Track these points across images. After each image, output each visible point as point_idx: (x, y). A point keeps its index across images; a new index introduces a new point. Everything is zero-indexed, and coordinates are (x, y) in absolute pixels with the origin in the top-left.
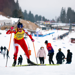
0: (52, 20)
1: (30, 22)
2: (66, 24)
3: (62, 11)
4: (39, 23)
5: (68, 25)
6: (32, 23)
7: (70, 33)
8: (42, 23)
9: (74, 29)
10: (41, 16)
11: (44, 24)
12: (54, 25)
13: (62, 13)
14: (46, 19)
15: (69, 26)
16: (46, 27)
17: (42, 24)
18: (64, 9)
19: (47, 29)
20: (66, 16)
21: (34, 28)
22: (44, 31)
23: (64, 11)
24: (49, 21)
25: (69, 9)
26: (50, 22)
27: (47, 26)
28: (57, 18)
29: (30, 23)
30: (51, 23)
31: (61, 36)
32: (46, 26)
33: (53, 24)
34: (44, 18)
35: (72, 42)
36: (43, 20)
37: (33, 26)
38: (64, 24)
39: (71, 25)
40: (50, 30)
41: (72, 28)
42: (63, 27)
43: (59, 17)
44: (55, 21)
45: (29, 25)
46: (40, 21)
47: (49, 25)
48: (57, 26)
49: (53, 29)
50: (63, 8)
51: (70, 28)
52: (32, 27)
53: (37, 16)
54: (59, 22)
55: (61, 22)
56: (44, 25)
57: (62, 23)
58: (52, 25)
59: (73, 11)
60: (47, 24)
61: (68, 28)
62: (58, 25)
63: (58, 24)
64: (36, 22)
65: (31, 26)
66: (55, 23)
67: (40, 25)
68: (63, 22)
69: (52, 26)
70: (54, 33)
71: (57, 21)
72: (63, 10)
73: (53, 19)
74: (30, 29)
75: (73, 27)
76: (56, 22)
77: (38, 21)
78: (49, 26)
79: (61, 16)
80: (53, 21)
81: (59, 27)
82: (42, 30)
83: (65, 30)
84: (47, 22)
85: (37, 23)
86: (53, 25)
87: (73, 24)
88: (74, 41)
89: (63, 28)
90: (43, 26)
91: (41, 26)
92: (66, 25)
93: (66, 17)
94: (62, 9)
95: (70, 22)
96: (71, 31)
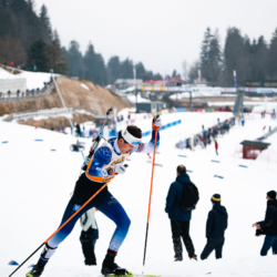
1: (91, 85)
2: (223, 90)
3: (206, 42)
4: (123, 88)
5: (229, 93)
6: (100, 88)
7: (236, 122)
9: (252, 107)
10: (131, 62)
11: (141, 91)
12: (181, 92)
13: (208, 49)
14: (151, 73)
15: (235, 95)
16: (148, 101)
17: (136, 92)
18: (212, 33)
19: (154, 110)
20: (222, 58)
22: (142, 115)
23: (214, 43)
24: (159, 78)
26: (164, 83)
27: (153, 98)
28: (188, 69)
29: (92, 90)
30: (167, 85)
32: (150, 97)
33: (176, 89)
34: (140, 68)
35: (245, 157)
36: (138, 77)
37: (103, 101)
38: (217, 91)
39: (240, 93)
40: (167, 111)
41: (246, 104)
42: (212, 98)
43: (197, 64)
44: (183, 78)
45: (89, 98)
46: (129, 81)
48: (191, 98)
49: (174, 108)
50: (208, 29)
52: (100, 103)
53: (115, 60)
54: (195, 81)
55: (205, 81)
56: (143, 96)
57: (209, 85)
58: (172, 93)
59: (248, 41)
61: (231, 104)
62: (194, 95)
63: (191, 89)
64: (112, 84)
65: (97, 100)
66: (184, 87)
67: (128, 93)
68: (212, 80)
69: (173, 97)
70: (179, 122)
71: (188, 78)
72: (211, 38)
73: (175, 72)
74: (91, 111)
75: (247, 98)
76: (185, 83)
77: (119, 81)
78: (160, 97)
79: (202, 58)
80: (176, 80)
81: (198, 100)
82: (137, 112)
83: (220, 109)
84: (152, 85)
85: (117, 86)
86: (177, 92)
87: (247, 89)
88: (252, 152)
89: (210, 104)
90: (140, 100)
91: (132, 98)
92: (223, 93)
93: (220, 63)
94: (208, 35)
95: (238, 82)
96: (241, 114)
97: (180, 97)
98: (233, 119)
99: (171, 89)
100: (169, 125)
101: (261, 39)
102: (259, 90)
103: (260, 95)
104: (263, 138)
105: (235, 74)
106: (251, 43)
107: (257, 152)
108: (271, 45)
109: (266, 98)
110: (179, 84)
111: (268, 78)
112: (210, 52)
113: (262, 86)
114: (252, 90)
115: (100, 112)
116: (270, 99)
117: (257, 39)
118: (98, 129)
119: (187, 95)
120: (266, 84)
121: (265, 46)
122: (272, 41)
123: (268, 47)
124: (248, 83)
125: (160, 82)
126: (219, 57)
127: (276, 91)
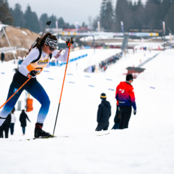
0: (81, 25)
1: (29, 32)
2: (115, 34)
3: (104, 3)
5: (119, 37)
7: (123, 55)
8: (58, 32)
9: (134, 46)
10: (55, 17)
11: (61, 35)
12: (87, 36)
13: (105, 8)
14: (68, 24)
15: (123, 38)
17: (58, 36)
20: (114, 14)
23: (109, 5)
24: (73, 27)
26: (76, 30)
28: (92, 21)
29: (29, 35)
30: (78, 32)
31: (102, 62)
33: (84, 34)
34: (61, 21)
36: (59, 27)
38: (110, 35)
39: (126, 36)
40: (78, 48)
41: (130, 44)
42: (107, 40)
43: (98, 18)
44: (89, 28)
45: (27, 40)
46: (54, 30)
48: (94, 40)
49: (83, 46)
51: (125, 42)
53: (44, 16)
54: (97, 29)
55: (103, 29)
56: (63, 39)
57: (105, 31)
58: (81, 37)
59: (131, 3)
60: (68, 36)
61: (120, 44)
62: (96, 38)
63: (94, 33)
66: (89, 33)
68: (107, 28)
69: (82, 39)
70: (86, 55)
71: (92, 28)
72: (107, 1)
73: (84, 24)
75: (131, 40)
76: (90, 30)
77: (48, 30)
79: (102, 14)
80: (84, 28)
81: (99, 42)
83: (112, 47)
84: (69, 32)
86: (84, 36)
87: (130, 34)
89: (107, 44)
92: (114, 37)
93: (113, 18)
95: (124, 29)
96: (126, 50)
97: (87, 39)
98: (121, 53)
99: (81, 34)
100: (79, 58)
101: (139, 2)
102: (138, 34)
103: (139, 38)
104: (142, 65)
105: (122, 23)
106: (133, 4)
107: (137, 74)
108: (146, 6)
109: (143, 40)
110: (86, 31)
111: (144, 26)
112: (106, 10)
113: (140, 32)
114: (134, 34)
116: (146, 40)
117: (137, 2)
119: (91, 38)
120: (143, 30)
121: (142, 6)
122: (147, 3)
123: (144, 7)
124: (131, 30)
125: (73, 30)
126: (112, 13)
127: (149, 34)
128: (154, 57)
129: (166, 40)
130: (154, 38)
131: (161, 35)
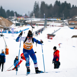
1: (3, 18)
2: (41, 19)
3: (35, 5)
5: (43, 20)
6: (5, 19)
7: (45, 28)
8: (15, 18)
11: (17, 20)
13: (36, 8)
14: (19, 15)
16: (19, 23)
17: (15, 20)
18: (37, 3)
19: (21, 25)
20: (40, 10)
21: (7, 25)
22: (17, 27)
23: (37, 6)
25: (43, 3)
28: (30, 13)
29: (3, 19)
34: (16, 13)
35: (48, 38)
37: (6, 23)
39: (46, 20)
41: (48, 23)
42: (37, 22)
43: (32, 12)
45: (2, 22)
46: (13, 17)
47: (23, 20)
50: (36, 2)
52: (5, 23)
53: (8, 11)
54: (32, 17)
60: (20, 20)
61: (43, 23)
63: (32, 19)
65: (4, 22)
66: (29, 19)
68: (37, 17)
69: (26, 21)
71: (30, 16)
73: (26, 14)
74: (3, 26)
77: (10, 17)
78: (23, 22)
79: (34, 10)
80: (26, 16)
82: (16, 26)
83: (40, 25)
84: (20, 18)
87: (48, 19)
88: (50, 37)
90: (17, 22)
91: (14, 22)
92: (41, 20)
93: (39, 12)
94: (36, 3)
97: (29, 21)
98: (44, 28)
99: (26, 19)
100: (26, 30)
101: (51, 5)
102: (51, 19)
104: (53, 33)
105: (44, 14)
106: (48, 6)
107: (52, 37)
109: (53, 22)
112: (36, 9)
113: (52, 18)
114: (50, 19)
115: (5, 26)
117: (50, 5)
118: (5, 31)
121: (52, 7)
123: (53, 7)
124: (48, 17)
125: (22, 17)
126: (39, 10)
127: (56, 19)
128: (59, 29)
129: (64, 22)
130: (58, 21)
131: (62, 20)
